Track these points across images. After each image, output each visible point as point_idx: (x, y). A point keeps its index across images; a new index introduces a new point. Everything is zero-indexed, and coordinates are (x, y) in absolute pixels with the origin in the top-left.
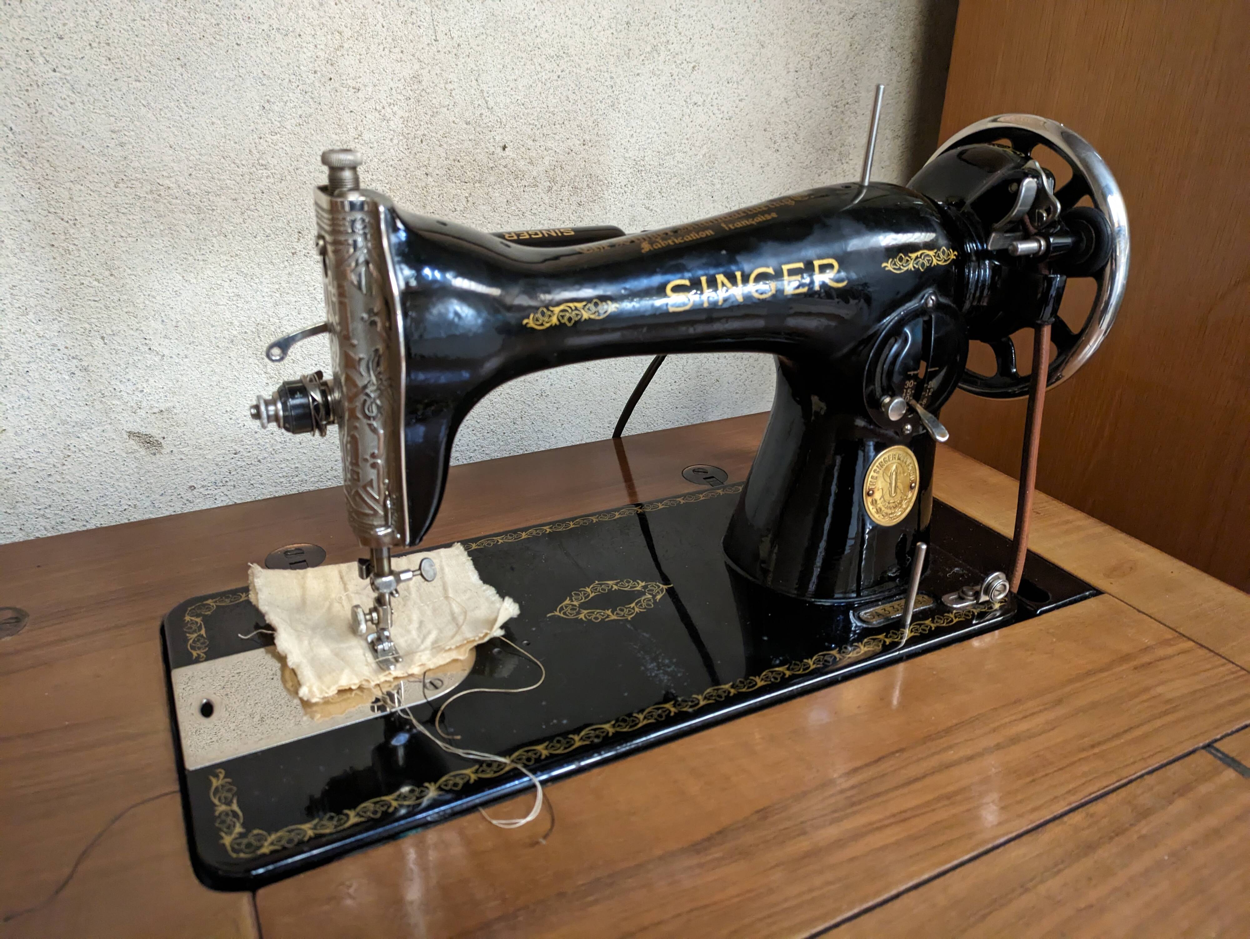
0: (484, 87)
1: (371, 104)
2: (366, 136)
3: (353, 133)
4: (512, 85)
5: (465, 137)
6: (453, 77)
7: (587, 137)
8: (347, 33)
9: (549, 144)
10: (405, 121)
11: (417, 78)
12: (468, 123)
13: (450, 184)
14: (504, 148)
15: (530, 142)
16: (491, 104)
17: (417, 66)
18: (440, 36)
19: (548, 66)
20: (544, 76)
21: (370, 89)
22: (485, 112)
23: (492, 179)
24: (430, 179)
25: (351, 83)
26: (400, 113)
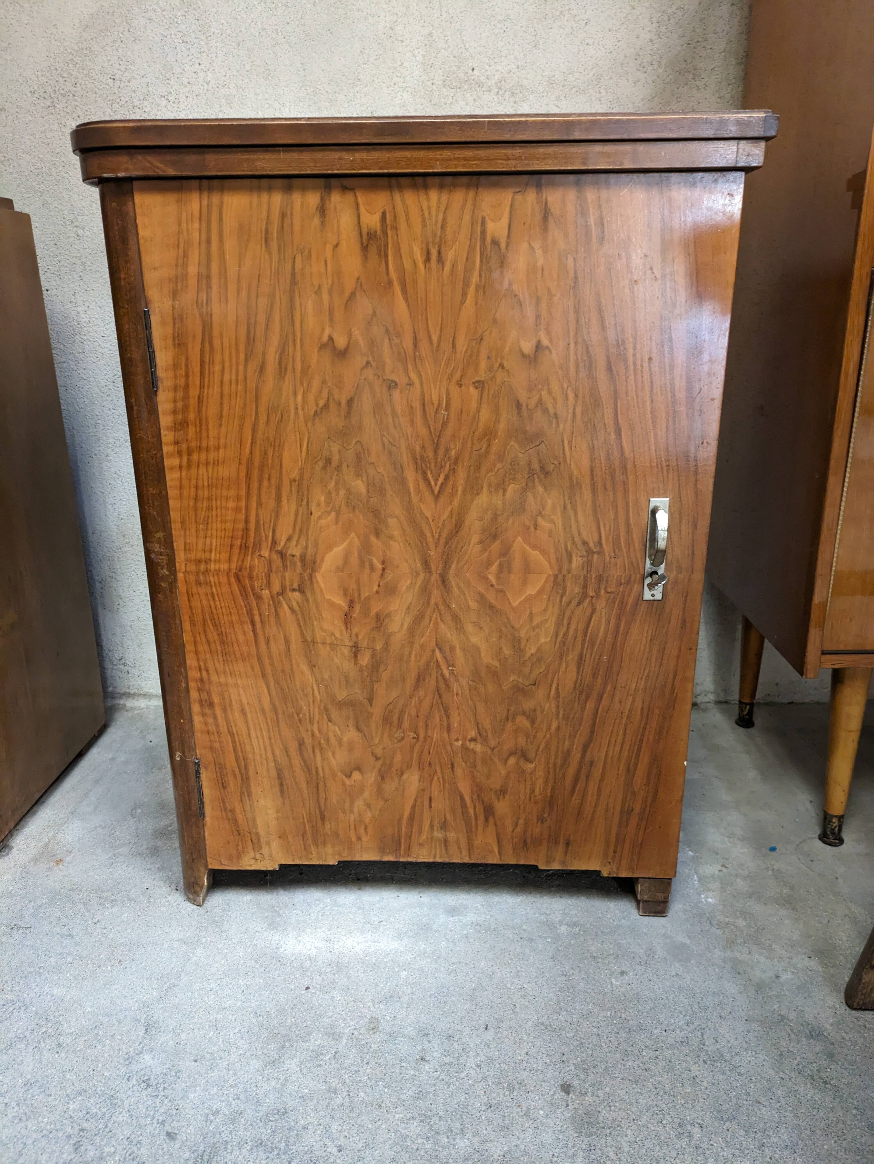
0: (464, 38)
1: (408, 48)
2: (405, 64)
3: (399, 63)
4: (478, 36)
5: (453, 64)
6: (448, 33)
7: (520, 64)
8: (400, 14)
9: (498, 68)
10: (424, 56)
11: (430, 34)
12: (455, 57)
13: (444, 90)
14: (473, 70)
15: (487, 67)
16: (467, 47)
17: (431, 29)
18: (443, 13)
19: (499, 26)
20: (496, 31)
21: (408, 41)
22: (464, 51)
23: (466, 87)
24: (434, 87)
25: (400, 38)
26: (422, 53)
